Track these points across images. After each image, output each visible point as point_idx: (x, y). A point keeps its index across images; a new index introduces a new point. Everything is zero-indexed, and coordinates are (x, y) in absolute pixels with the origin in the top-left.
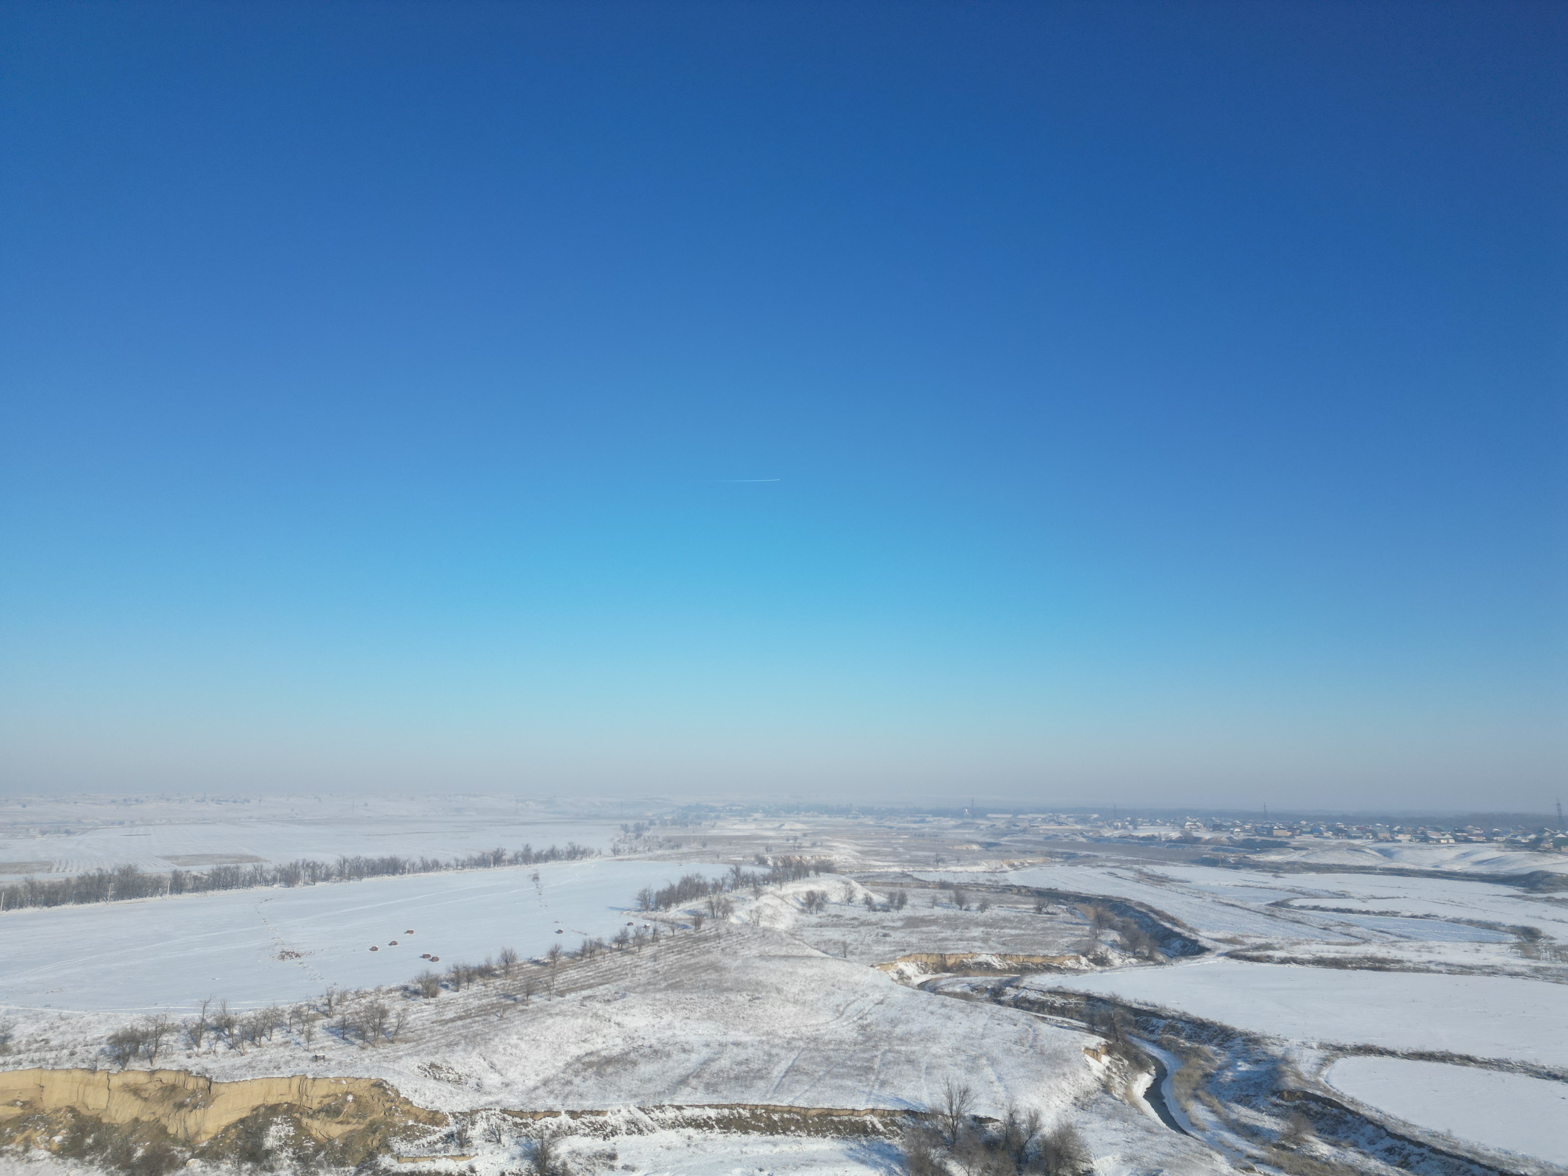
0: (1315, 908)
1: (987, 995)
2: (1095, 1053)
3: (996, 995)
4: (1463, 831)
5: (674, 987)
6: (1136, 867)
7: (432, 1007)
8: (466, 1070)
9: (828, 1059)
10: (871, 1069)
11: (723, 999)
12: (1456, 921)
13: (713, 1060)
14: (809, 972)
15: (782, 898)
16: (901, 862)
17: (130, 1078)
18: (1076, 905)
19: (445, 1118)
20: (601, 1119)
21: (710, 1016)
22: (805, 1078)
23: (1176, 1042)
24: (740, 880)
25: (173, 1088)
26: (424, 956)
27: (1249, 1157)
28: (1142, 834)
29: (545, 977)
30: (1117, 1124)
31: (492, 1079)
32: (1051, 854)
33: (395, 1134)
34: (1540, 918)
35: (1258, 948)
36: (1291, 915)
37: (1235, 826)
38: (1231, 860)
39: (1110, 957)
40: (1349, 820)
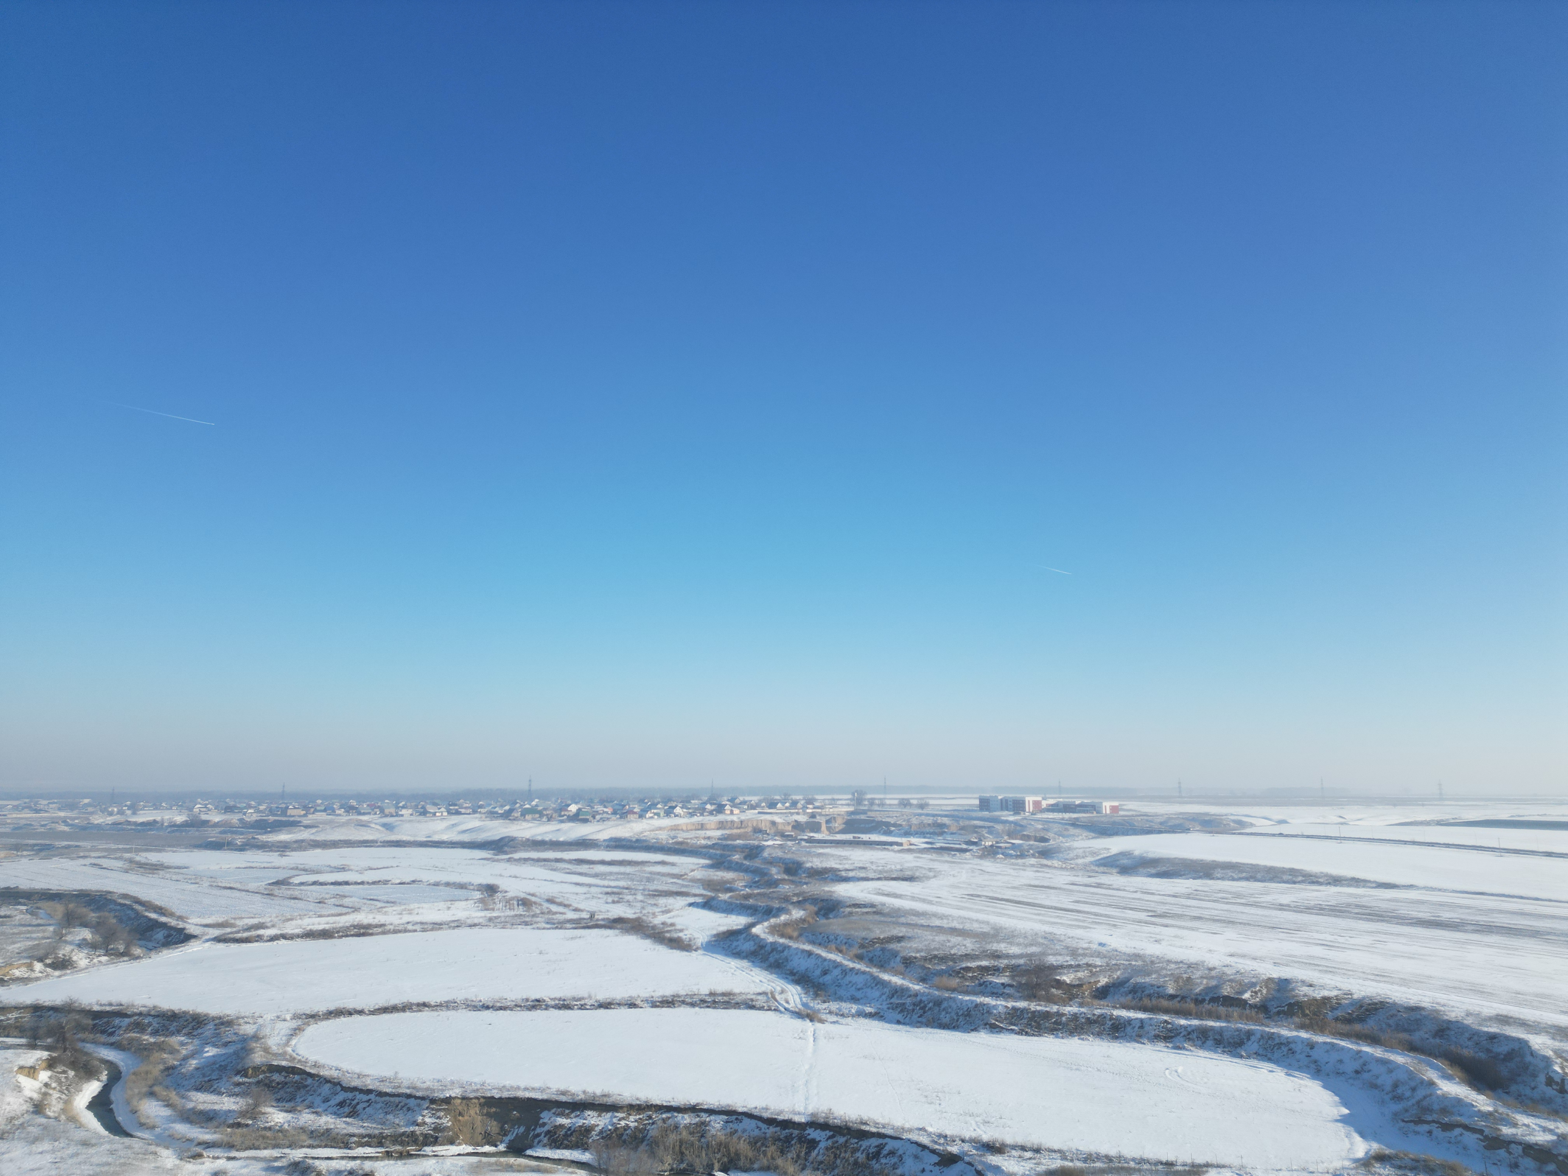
0: (314, 883)
2: (31, 1072)
4: (455, 805)
6: (127, 855)
12: (437, 884)
18: (41, 904)
23: (138, 1040)
27: (199, 1144)
28: (140, 819)
30: (46, 1146)
32: (17, 847)
34: (501, 875)
35: (249, 928)
36: (289, 892)
37: (250, 807)
38: (238, 842)
39: (75, 958)
40: (361, 797)
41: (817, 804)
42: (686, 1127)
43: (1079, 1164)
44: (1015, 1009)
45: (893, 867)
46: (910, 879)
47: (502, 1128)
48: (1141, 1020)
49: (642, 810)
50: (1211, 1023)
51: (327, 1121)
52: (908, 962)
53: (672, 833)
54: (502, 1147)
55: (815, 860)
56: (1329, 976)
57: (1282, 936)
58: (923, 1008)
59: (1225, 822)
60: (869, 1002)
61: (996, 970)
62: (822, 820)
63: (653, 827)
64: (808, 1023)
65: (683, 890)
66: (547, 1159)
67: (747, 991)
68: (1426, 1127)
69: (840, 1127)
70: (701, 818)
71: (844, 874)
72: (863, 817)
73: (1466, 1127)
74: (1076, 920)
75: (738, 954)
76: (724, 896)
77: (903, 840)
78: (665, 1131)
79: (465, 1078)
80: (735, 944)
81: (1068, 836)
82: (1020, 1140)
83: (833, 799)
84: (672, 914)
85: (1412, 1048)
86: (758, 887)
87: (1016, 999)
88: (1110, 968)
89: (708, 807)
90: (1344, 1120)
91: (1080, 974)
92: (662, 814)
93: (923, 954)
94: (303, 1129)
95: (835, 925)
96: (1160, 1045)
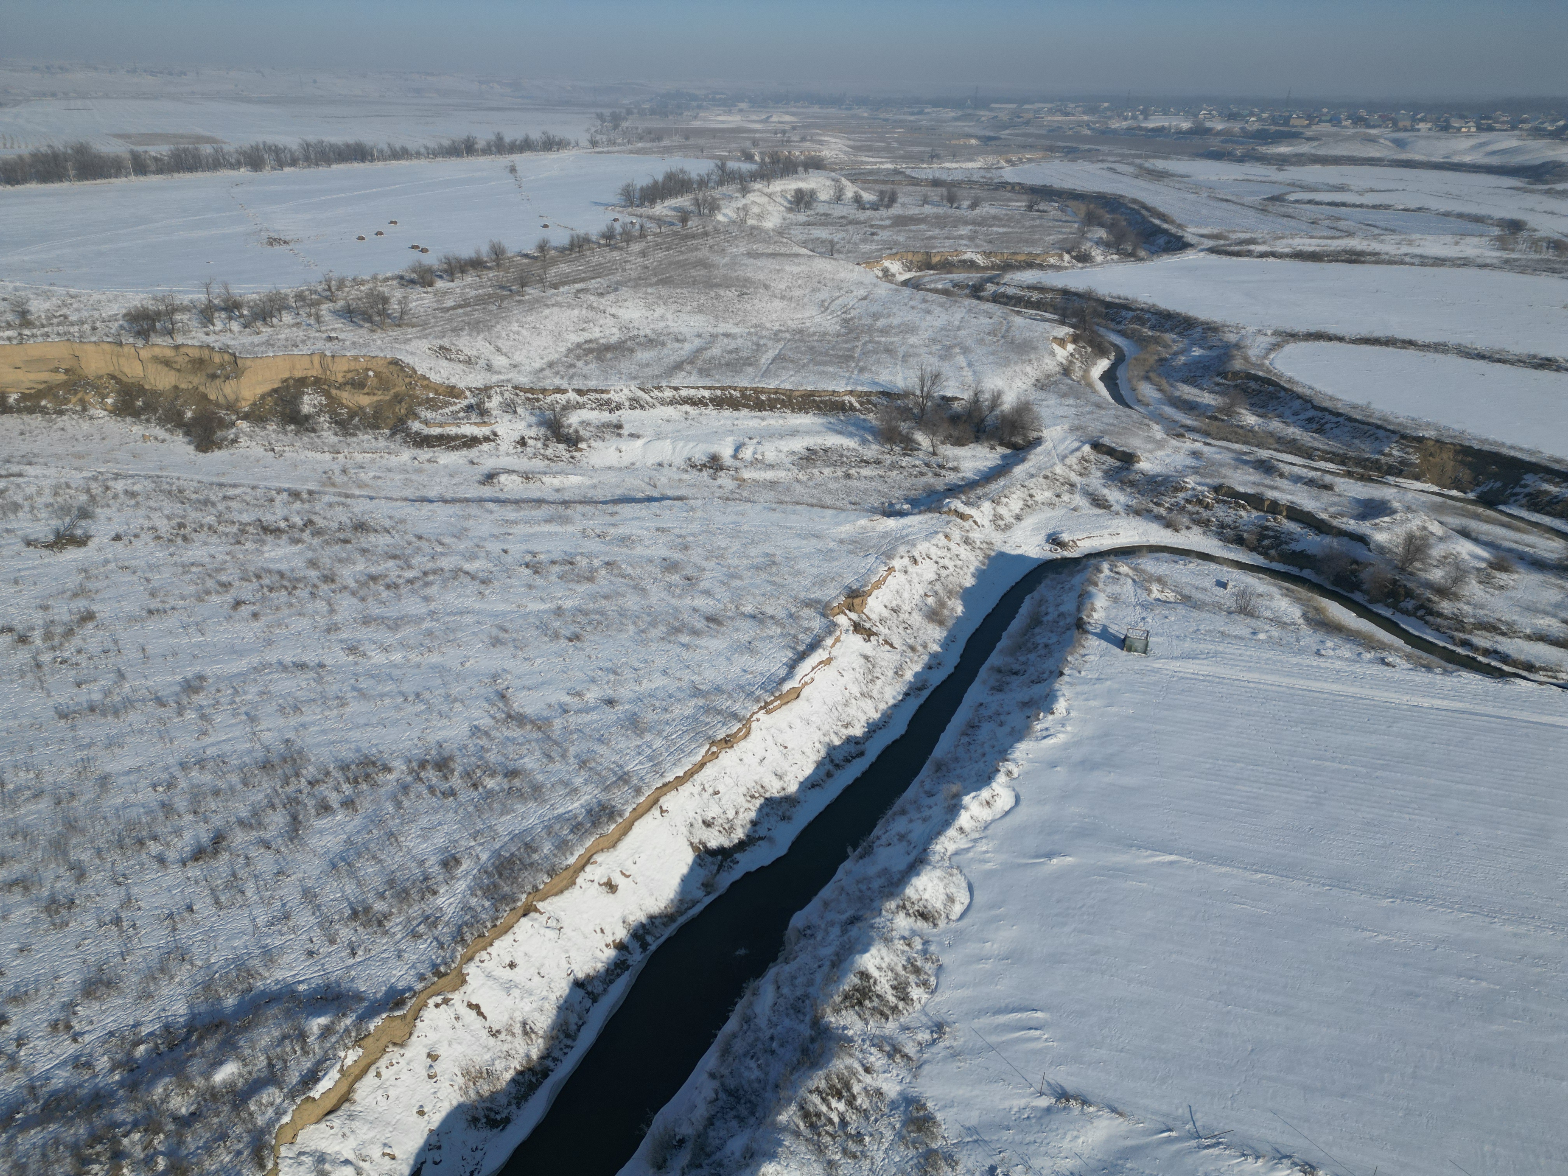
0: (1310, 202)
1: (967, 291)
2: (1062, 342)
3: (976, 291)
4: (1489, 118)
5: (665, 282)
6: (1138, 161)
7: (431, 296)
8: (474, 353)
9: (812, 348)
10: (852, 357)
11: (712, 294)
12: (1447, 214)
13: (706, 349)
14: (796, 269)
15: (770, 196)
16: (894, 159)
17: (157, 351)
18: (1069, 203)
19: (463, 392)
20: (605, 396)
21: (700, 310)
22: (790, 365)
23: (1139, 331)
24: (726, 177)
25: (201, 361)
26: (413, 247)
27: (1182, 426)
28: (1151, 125)
29: (536, 270)
30: (1071, 401)
31: (500, 361)
32: (1051, 149)
33: (420, 404)
34: (1532, 210)
35: (1242, 242)
36: (1283, 210)
37: (1252, 114)
38: (1238, 153)
39: (1093, 254)
40: (1372, 107)
47: (1475, 478)
51: (1293, 432)
54: (1471, 496)
66: (1522, 519)
79: (1443, 422)
94: (1271, 434)
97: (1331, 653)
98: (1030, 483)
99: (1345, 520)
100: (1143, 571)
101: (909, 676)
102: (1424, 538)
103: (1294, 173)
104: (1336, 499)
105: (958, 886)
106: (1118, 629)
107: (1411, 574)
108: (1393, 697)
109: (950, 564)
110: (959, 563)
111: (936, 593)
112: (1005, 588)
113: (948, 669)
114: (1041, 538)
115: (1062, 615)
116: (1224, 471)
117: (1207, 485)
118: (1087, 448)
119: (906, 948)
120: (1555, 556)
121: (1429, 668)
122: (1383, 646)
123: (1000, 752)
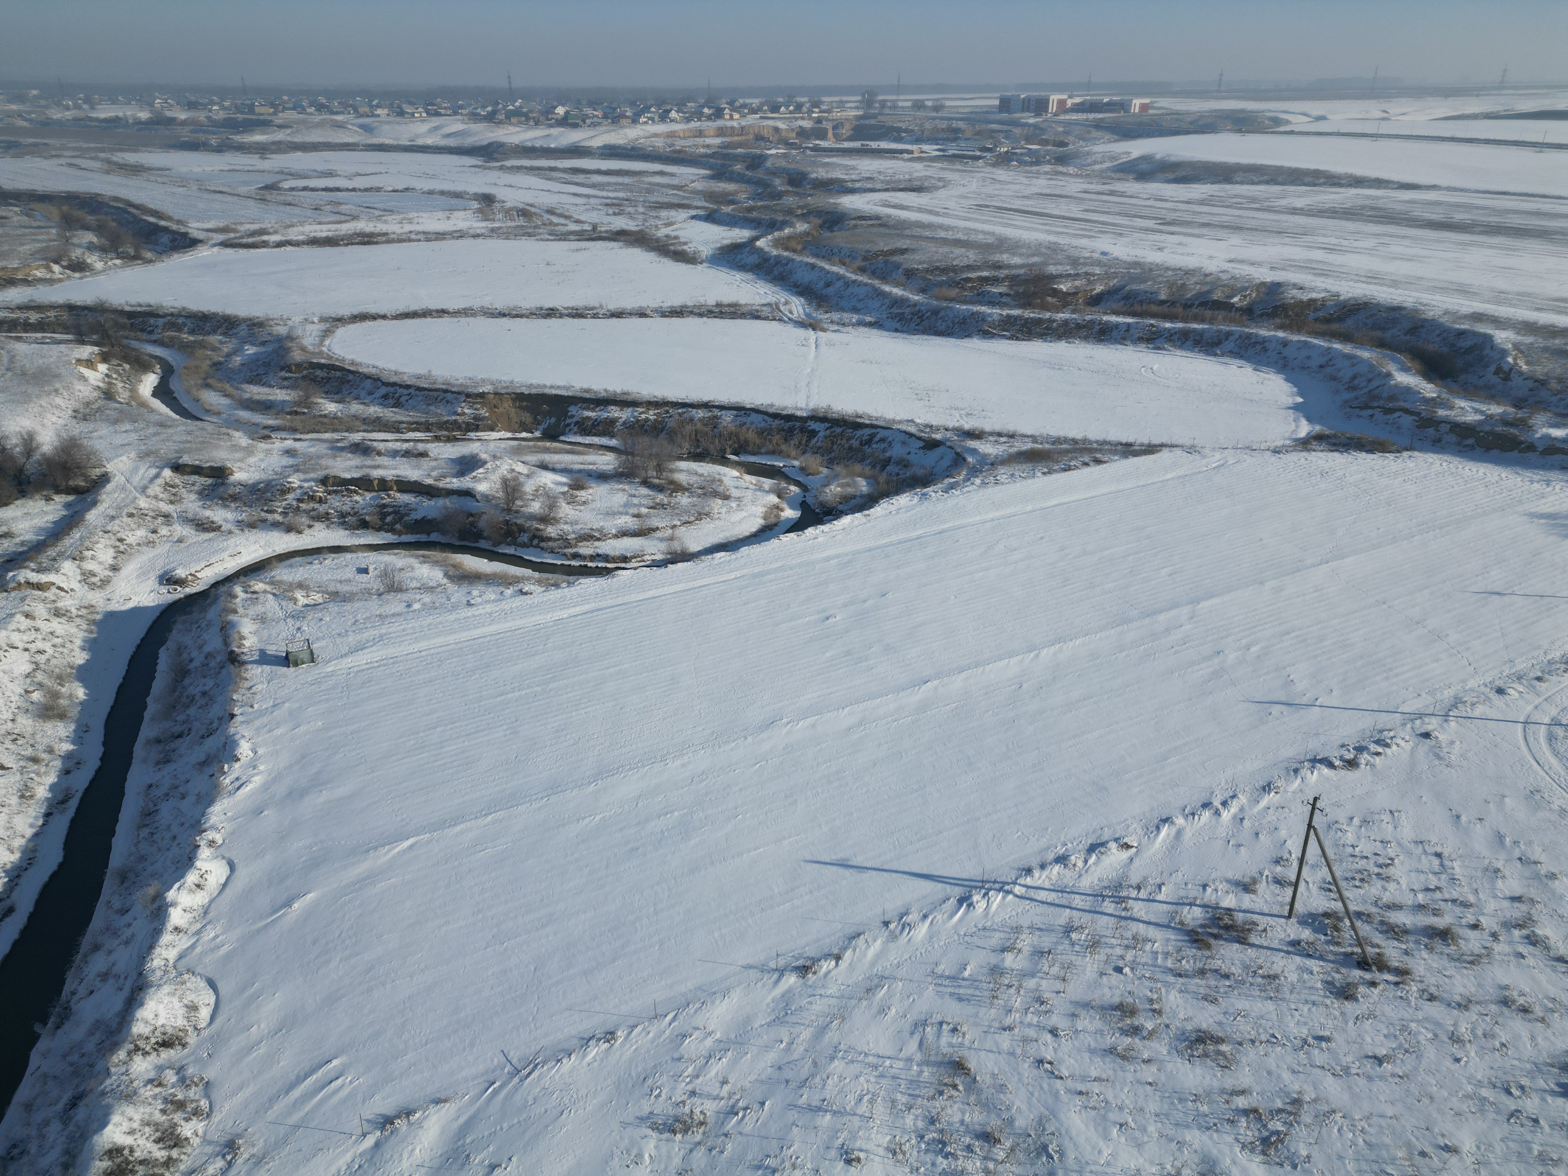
0: (305, 189)
2: (89, 363)
4: (434, 105)
6: (102, 155)
12: (431, 193)
18: (33, 205)
23: (178, 338)
27: (265, 428)
28: (102, 116)
30: (127, 426)
34: (495, 184)
35: (253, 234)
36: (282, 198)
37: (213, 103)
38: (213, 143)
39: (89, 261)
40: (329, 94)
41: (824, 107)
42: (700, 420)
43: (1047, 446)
44: (1009, 317)
45: (901, 177)
46: (918, 189)
47: (535, 419)
48: (1129, 325)
49: (634, 114)
50: (1195, 326)
51: (374, 410)
52: (910, 274)
53: (669, 141)
54: (537, 434)
55: (820, 170)
56: (1322, 279)
57: (1287, 240)
58: (921, 317)
59: (1260, 120)
60: (869, 312)
61: (995, 281)
62: (828, 126)
63: (648, 134)
64: (811, 332)
65: (684, 202)
66: (579, 444)
67: (752, 302)
68: (1370, 412)
69: (838, 420)
70: (699, 123)
71: (850, 185)
72: (873, 122)
73: (1406, 411)
74: (1082, 229)
75: (742, 267)
76: (727, 209)
77: (914, 147)
78: (682, 423)
79: (495, 377)
80: (739, 257)
81: (1089, 140)
82: (997, 428)
83: (841, 102)
84: (675, 227)
85: (1381, 344)
86: (761, 200)
87: (1011, 308)
88: (1108, 276)
89: (706, 110)
90: (1296, 408)
91: (1077, 283)
92: (656, 119)
93: (925, 266)
94: (355, 417)
95: (839, 238)
96: (1142, 347)
97: (479, 600)
98: (114, 526)
99: (448, 480)
100: (281, 582)
101: (42, 792)
102: (515, 479)
103: (277, 161)
104: (434, 463)
105: (196, 990)
106: (276, 649)
107: (517, 512)
108: (539, 619)
109: (47, 646)
110: (58, 641)
111: (41, 685)
112: (130, 649)
113: (93, 763)
114: (152, 582)
115: (209, 656)
116: (324, 462)
117: (312, 480)
118: (167, 473)
119: (158, 1090)
120: (611, 467)
121: (557, 585)
122: (517, 580)
123: (192, 826)
